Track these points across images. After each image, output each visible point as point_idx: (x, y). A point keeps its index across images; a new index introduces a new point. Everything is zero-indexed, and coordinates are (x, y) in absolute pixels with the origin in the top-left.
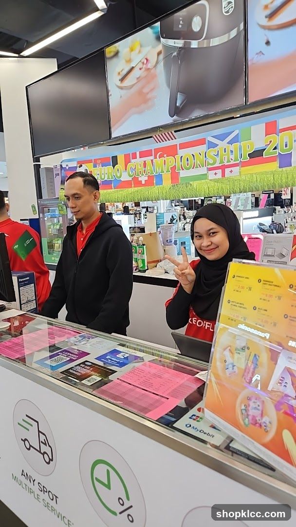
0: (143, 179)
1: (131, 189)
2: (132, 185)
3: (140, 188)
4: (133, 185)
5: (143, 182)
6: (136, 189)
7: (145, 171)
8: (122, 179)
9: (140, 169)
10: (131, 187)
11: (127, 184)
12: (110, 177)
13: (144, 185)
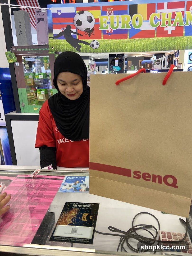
0: (170, 29)
1: (153, 38)
2: (154, 34)
3: (165, 38)
4: (156, 35)
5: (170, 32)
6: (160, 38)
7: (172, 22)
8: (142, 28)
9: (166, 19)
10: (154, 37)
11: (149, 34)
12: (126, 26)
13: (170, 35)
